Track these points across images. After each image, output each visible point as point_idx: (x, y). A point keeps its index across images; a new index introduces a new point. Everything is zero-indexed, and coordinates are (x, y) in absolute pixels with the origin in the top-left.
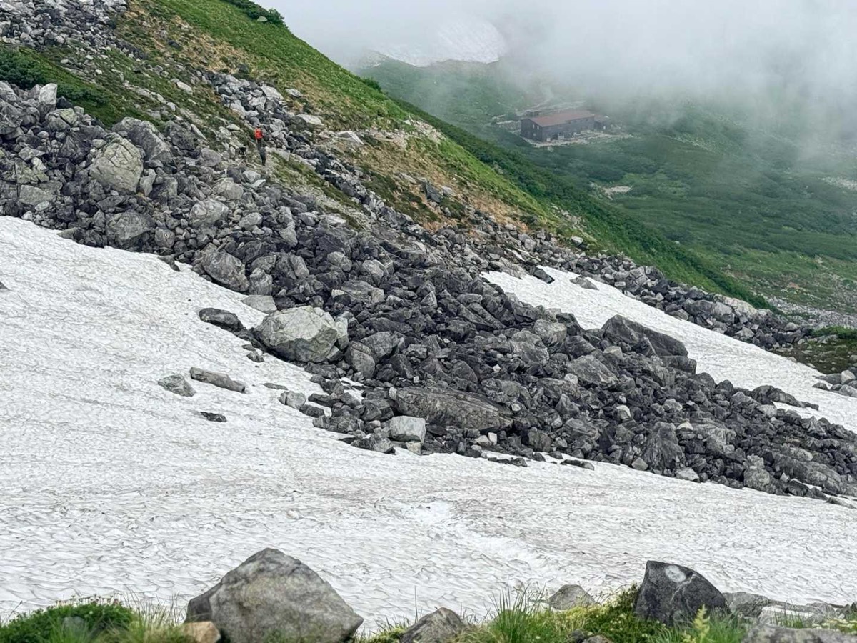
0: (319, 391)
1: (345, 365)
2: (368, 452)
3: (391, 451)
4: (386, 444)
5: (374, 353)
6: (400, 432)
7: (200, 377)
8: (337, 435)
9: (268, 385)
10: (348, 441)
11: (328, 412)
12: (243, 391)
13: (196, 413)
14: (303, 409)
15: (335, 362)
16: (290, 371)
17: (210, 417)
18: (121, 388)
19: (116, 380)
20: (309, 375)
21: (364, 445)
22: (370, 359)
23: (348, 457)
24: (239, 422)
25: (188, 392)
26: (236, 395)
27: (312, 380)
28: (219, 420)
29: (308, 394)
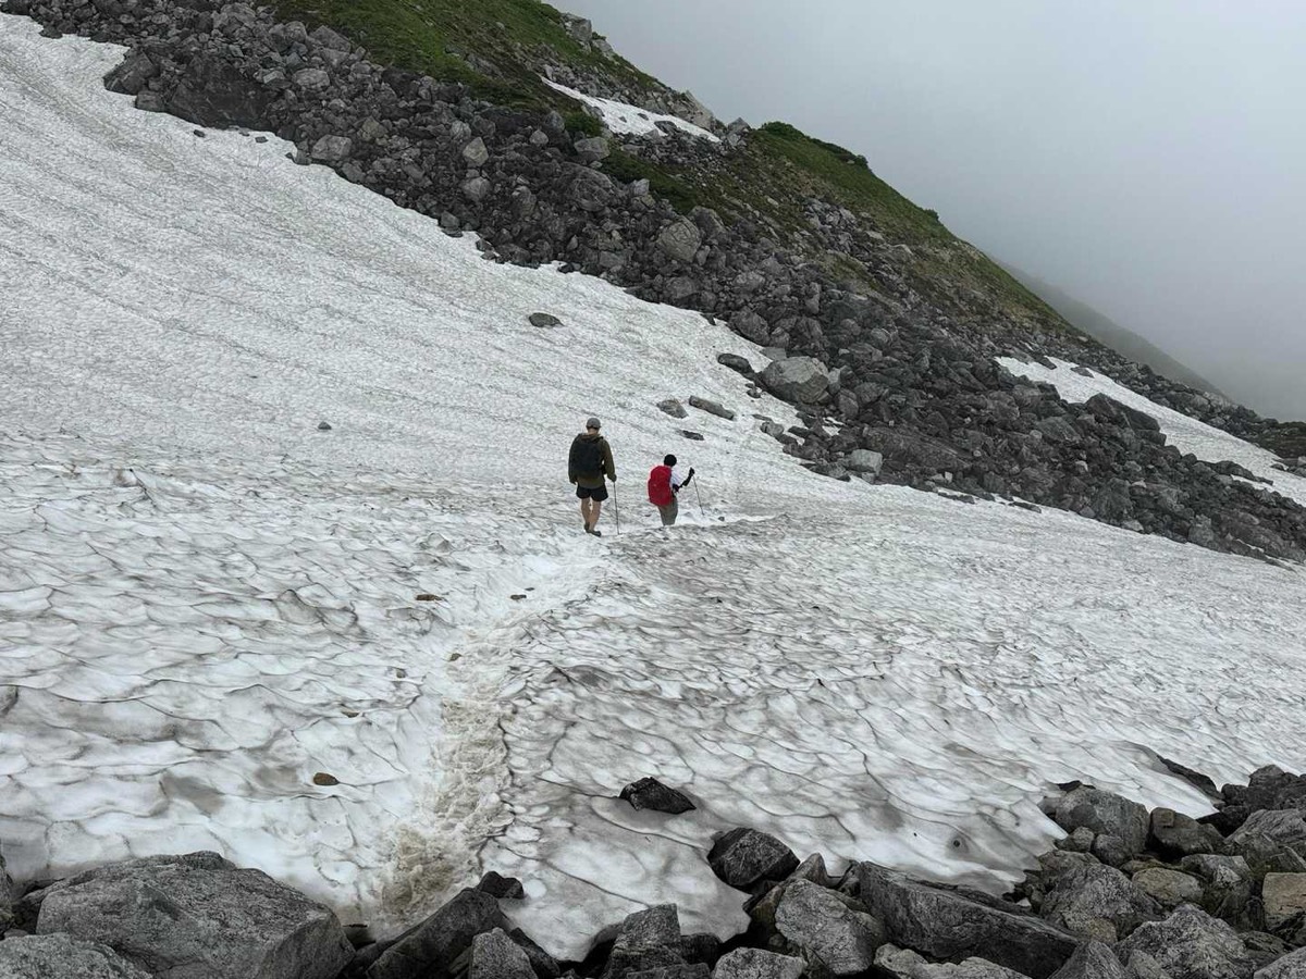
0: (800, 424)
1: (832, 407)
2: (822, 477)
3: (847, 479)
4: (841, 472)
5: (859, 399)
6: (858, 463)
7: (696, 403)
8: (799, 460)
9: (756, 416)
10: (807, 466)
11: (801, 441)
12: (731, 419)
13: (678, 431)
14: (780, 438)
15: (825, 404)
16: (781, 407)
17: (689, 435)
18: (622, 406)
19: (621, 400)
20: (796, 412)
21: (821, 470)
22: (854, 403)
23: (800, 479)
24: (715, 442)
25: (680, 414)
26: (723, 421)
27: (798, 416)
28: (696, 439)
29: (788, 426)
